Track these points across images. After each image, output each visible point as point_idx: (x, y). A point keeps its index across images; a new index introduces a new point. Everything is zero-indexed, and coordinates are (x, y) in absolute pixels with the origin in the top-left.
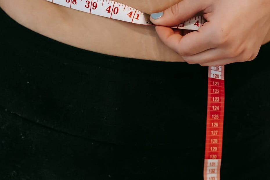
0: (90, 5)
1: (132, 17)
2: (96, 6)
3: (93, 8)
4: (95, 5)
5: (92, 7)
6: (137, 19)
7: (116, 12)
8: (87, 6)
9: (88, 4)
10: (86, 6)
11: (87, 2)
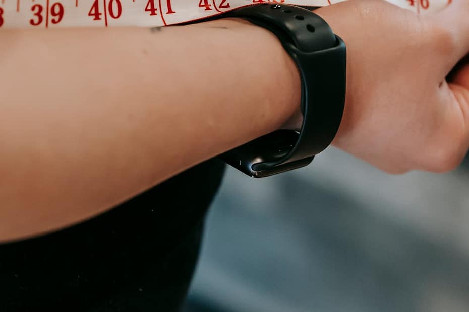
0: (44, 14)
1: (158, 12)
2: (61, 13)
3: (54, 21)
4: (57, 10)
5: (51, 17)
6: (170, 11)
7: (115, 12)
8: (36, 19)
9: (39, 14)
10: (32, 22)
11: (33, 9)
